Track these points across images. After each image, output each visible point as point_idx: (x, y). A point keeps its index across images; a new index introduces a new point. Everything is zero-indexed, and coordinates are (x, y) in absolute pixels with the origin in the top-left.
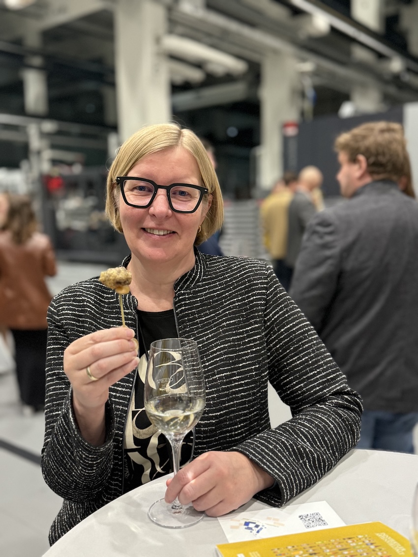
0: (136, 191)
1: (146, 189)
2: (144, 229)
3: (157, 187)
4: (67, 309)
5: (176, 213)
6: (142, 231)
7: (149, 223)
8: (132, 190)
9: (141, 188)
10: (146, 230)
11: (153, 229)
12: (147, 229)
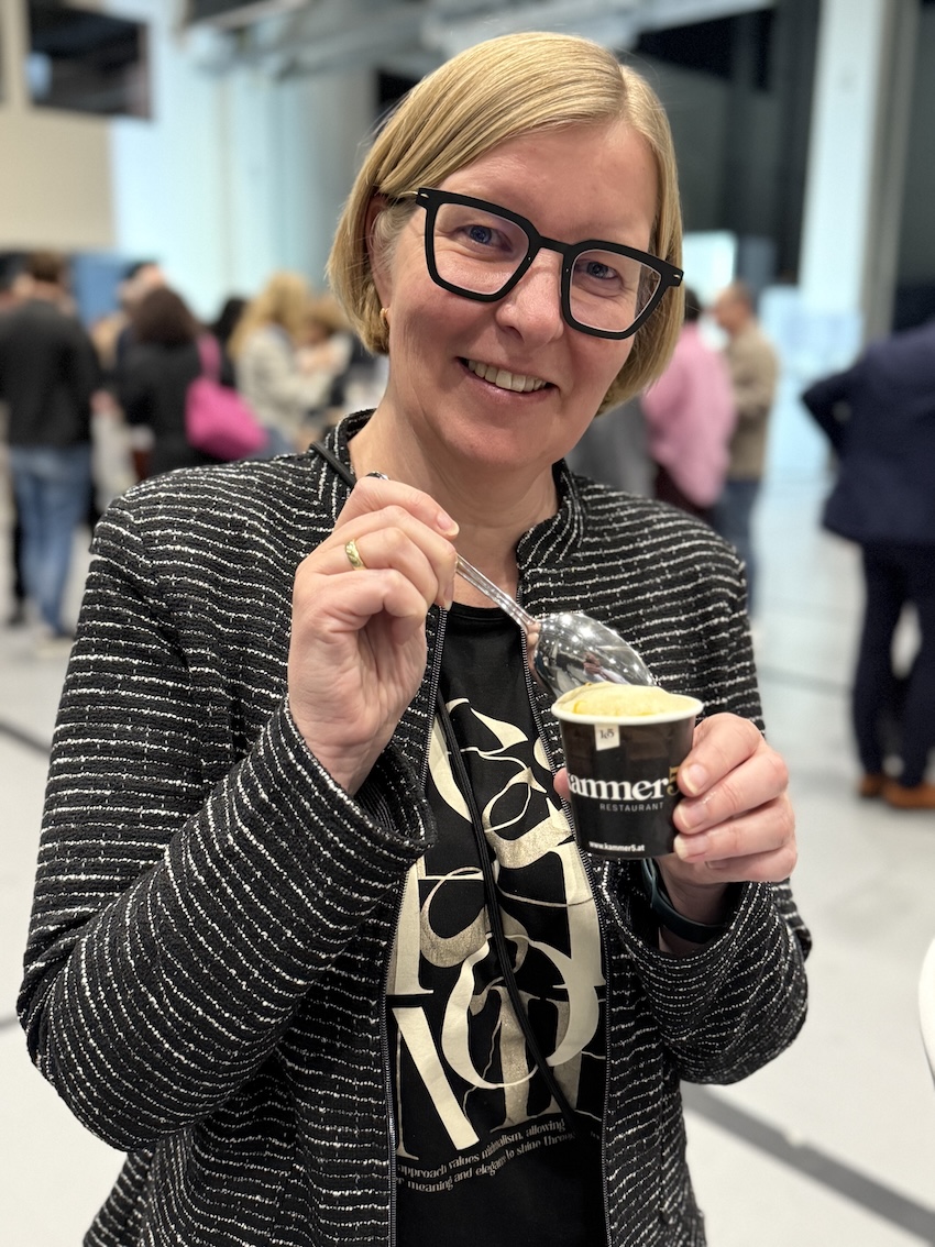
0: (463, 238)
1: (494, 240)
2: (464, 362)
3: (538, 242)
4: (181, 541)
5: (574, 333)
6: (458, 365)
7: (489, 347)
8: (452, 234)
9: (479, 233)
10: (471, 364)
11: (498, 368)
12: (477, 362)
